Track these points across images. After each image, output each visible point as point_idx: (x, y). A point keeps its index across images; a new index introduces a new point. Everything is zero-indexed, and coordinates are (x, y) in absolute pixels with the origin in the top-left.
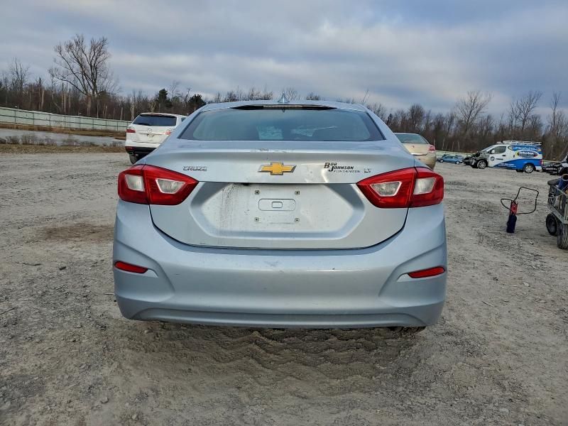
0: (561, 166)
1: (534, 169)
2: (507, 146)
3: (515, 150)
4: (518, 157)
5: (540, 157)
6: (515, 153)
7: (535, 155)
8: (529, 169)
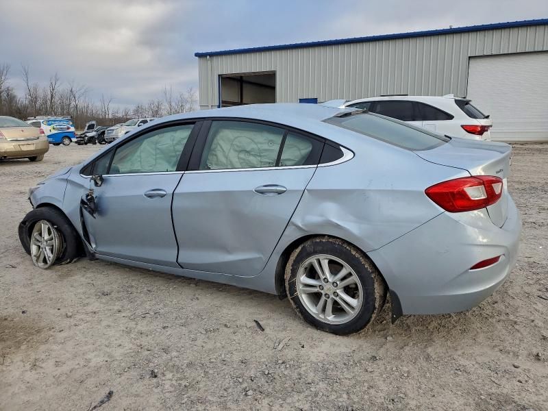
0: (86, 136)
1: (71, 141)
2: (41, 121)
3: (50, 125)
4: (54, 132)
5: (72, 129)
6: (50, 127)
7: (68, 128)
8: (66, 141)
